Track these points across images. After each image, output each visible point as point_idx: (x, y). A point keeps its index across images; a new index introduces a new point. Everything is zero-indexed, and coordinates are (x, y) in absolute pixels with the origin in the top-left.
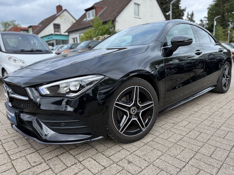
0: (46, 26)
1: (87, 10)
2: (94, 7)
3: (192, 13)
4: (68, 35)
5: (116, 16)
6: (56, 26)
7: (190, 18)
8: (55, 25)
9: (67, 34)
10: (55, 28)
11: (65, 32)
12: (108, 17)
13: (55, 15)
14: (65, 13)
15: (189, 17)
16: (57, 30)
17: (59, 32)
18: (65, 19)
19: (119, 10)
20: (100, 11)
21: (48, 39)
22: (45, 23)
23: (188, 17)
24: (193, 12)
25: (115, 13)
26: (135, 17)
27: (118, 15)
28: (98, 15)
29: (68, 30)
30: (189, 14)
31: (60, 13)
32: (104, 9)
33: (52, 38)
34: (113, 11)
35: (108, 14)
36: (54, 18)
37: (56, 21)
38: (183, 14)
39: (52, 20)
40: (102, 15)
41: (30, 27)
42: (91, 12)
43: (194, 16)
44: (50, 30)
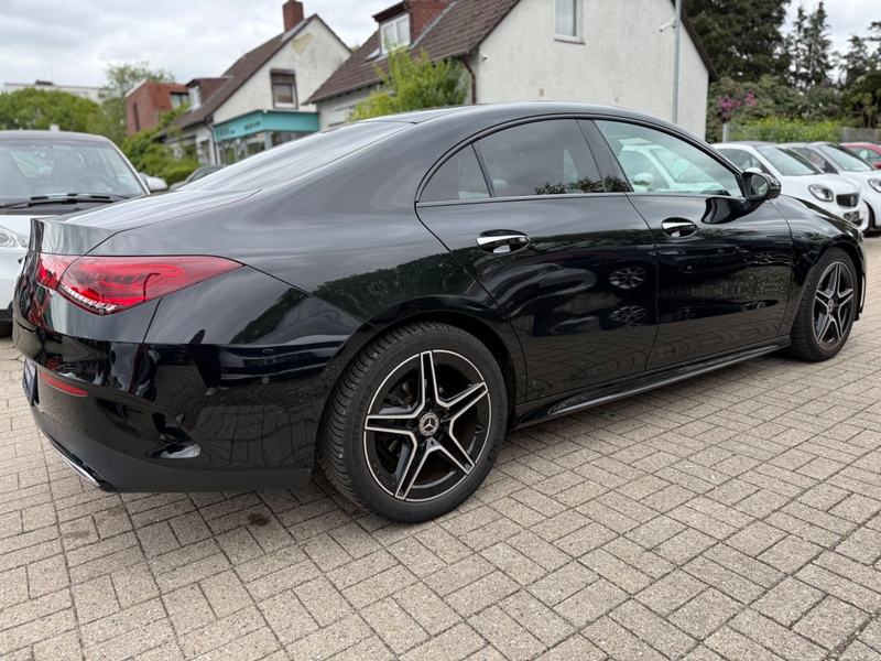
0: (245, 81)
1: (382, 18)
2: (405, 6)
3: (817, 7)
4: (317, 115)
5: (478, 40)
6: (280, 80)
7: (806, 30)
8: (275, 74)
9: (312, 108)
10: (274, 84)
11: (306, 104)
12: (453, 42)
13: (280, 36)
14: (313, 29)
15: (806, 24)
16: (285, 91)
17: (291, 101)
18: (312, 53)
19: (494, 16)
20: (430, 18)
21: (246, 128)
22: (244, 70)
23: (800, 27)
24: (821, 4)
25: (478, 25)
26: (556, 40)
27: (487, 35)
28: (419, 34)
29: (316, 93)
30: (804, 14)
31: (294, 30)
32: (446, 11)
33: (258, 124)
34: (474, 18)
35: (454, 32)
36: (274, 47)
37: (281, 62)
38: (782, 13)
39: (268, 55)
40: (435, 36)
41: (194, 83)
42: (394, 22)
43: (826, 21)
44: (258, 93)
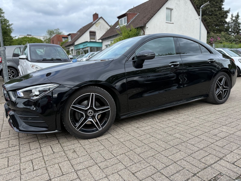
0: (83, 34)
1: (119, 17)
2: (126, 14)
3: (237, 14)
4: (102, 42)
5: (146, 23)
6: (92, 34)
7: (234, 20)
8: (91, 32)
9: (100, 41)
10: (90, 35)
12: (139, 23)
13: (92, 23)
14: (101, 20)
15: (234, 18)
16: (93, 37)
17: (95, 39)
18: (100, 27)
19: (150, 17)
20: (132, 17)
21: (83, 46)
22: (82, 31)
23: (232, 19)
24: (238, 13)
25: (145, 19)
26: (166, 23)
27: (148, 21)
28: (129, 21)
29: (102, 37)
30: (233, 16)
31: (96, 21)
32: (136, 15)
33: (87, 45)
34: (144, 17)
35: (139, 21)
36: (90, 25)
37: (92, 29)
38: (227, 15)
39: (89, 27)
40: (134, 22)
41: (69, 35)
42: (123, 19)
43: (239, 18)
44: (86, 37)
